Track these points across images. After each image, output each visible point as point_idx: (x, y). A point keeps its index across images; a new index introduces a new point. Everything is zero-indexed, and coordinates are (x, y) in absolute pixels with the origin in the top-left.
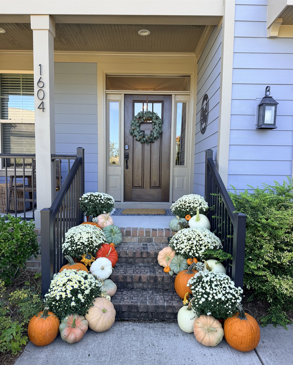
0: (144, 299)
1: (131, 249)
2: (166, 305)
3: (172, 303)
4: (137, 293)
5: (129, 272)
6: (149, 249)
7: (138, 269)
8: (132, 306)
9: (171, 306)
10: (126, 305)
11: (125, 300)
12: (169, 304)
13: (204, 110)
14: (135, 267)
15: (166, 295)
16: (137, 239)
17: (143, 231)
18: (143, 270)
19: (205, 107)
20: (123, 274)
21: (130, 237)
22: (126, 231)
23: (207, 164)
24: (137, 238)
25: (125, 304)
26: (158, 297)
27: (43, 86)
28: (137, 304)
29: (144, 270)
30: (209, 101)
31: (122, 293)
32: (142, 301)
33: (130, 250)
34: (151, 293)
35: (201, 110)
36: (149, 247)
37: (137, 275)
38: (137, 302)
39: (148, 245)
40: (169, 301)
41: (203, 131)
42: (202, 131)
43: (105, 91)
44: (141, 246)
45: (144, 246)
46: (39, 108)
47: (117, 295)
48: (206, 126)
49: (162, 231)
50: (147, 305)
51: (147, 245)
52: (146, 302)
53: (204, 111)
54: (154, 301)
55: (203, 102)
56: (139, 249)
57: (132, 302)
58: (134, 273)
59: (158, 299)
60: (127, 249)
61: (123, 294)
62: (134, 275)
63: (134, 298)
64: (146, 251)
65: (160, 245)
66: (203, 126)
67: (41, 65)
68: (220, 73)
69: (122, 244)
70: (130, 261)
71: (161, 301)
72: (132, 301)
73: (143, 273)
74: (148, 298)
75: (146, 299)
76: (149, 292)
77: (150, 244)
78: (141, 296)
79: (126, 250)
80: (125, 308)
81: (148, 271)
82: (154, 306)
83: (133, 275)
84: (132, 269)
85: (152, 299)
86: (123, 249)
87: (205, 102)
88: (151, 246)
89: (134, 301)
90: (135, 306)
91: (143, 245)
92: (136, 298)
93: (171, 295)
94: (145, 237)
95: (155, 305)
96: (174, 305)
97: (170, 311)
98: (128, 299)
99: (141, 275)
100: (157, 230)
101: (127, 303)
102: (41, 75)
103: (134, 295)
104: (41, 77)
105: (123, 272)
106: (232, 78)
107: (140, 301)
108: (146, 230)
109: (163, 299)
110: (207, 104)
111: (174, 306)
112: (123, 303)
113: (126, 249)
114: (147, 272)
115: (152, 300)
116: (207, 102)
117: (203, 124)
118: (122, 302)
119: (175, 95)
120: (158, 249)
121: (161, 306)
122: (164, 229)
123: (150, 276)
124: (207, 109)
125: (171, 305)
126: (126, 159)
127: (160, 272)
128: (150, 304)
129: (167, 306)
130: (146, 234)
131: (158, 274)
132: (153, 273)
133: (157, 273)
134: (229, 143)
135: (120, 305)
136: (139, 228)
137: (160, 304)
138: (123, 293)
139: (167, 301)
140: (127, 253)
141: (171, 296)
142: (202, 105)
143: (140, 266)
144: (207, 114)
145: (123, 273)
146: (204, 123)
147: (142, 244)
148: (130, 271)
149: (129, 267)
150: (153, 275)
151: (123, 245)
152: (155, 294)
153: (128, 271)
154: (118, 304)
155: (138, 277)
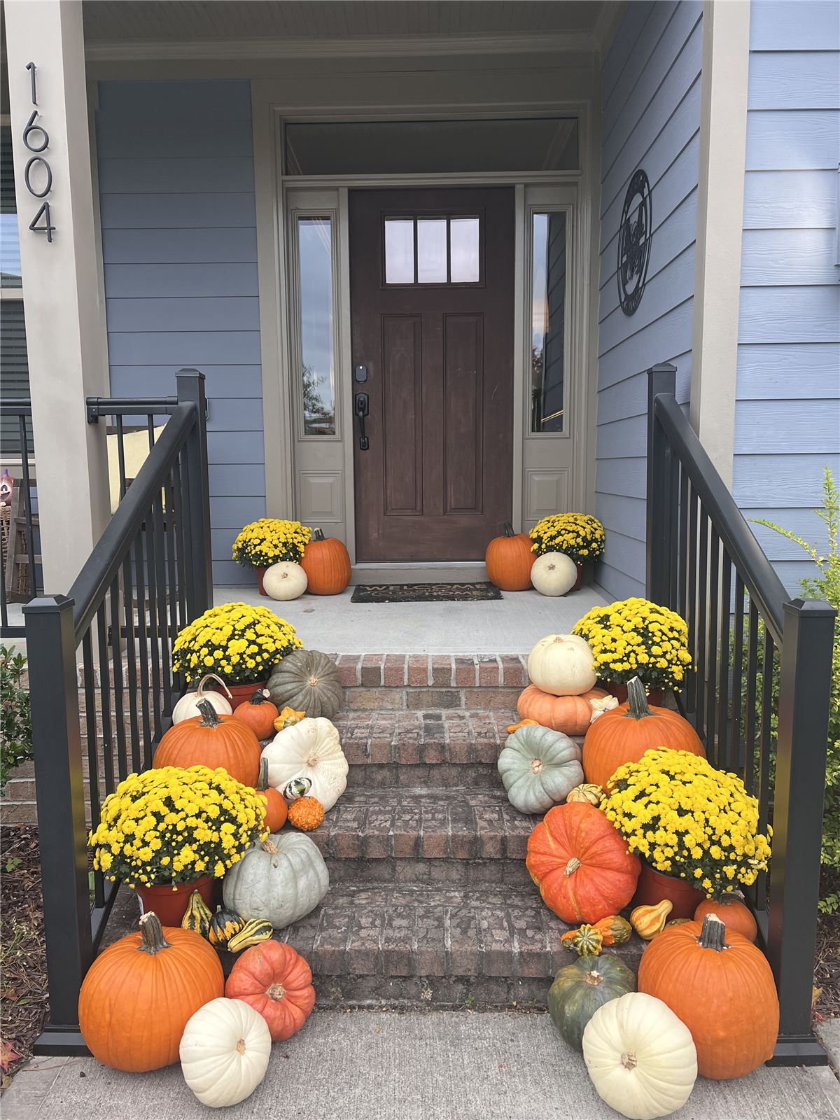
0: (436, 928)
1: (381, 735)
2: (516, 948)
3: (542, 941)
4: (408, 898)
5: (377, 823)
6: (447, 735)
7: (411, 812)
8: (388, 954)
9: (539, 955)
10: (367, 954)
11: (363, 933)
12: (530, 947)
13: (633, 229)
14: (399, 803)
15: (517, 907)
16: (405, 698)
17: (424, 666)
18: (427, 812)
19: (634, 219)
20: (355, 830)
21: (380, 689)
22: (362, 668)
23: (657, 418)
24: (404, 692)
25: (363, 948)
26: (485, 918)
27: (45, 146)
28: (407, 946)
29: (434, 815)
30: (650, 192)
31: (352, 902)
32: (427, 933)
33: (379, 738)
34: (459, 900)
35: (620, 230)
36: (446, 725)
37: (405, 833)
38: (406, 940)
39: (444, 718)
40: (530, 933)
41: (630, 304)
42: (628, 305)
43: (283, 181)
44: (416, 723)
45: (428, 721)
46: (32, 227)
47: (332, 912)
48: (644, 285)
49: (494, 665)
50: (447, 952)
51: (438, 717)
52: (441, 940)
53: (632, 232)
54: (472, 933)
55: (628, 202)
56: (410, 735)
57: (388, 940)
58: (393, 825)
59: (485, 924)
60: (367, 734)
61: (356, 906)
62: (396, 835)
63: (397, 922)
64: (436, 741)
65: (488, 717)
66: (630, 288)
67: (34, 68)
68: (700, 73)
69: (351, 717)
70: (379, 777)
71: (499, 935)
72: (390, 933)
73: (427, 827)
74: (448, 923)
75: (441, 925)
76: (452, 898)
77: (450, 712)
78: (422, 913)
79: (364, 741)
80: (362, 962)
81: (445, 818)
82: (472, 953)
83: (391, 833)
84: (387, 808)
85: (465, 926)
86: (352, 735)
87: (638, 199)
88: (456, 721)
89: (397, 934)
90: (401, 955)
91: (426, 717)
92: (404, 923)
93: (534, 906)
94: (431, 690)
95: (476, 948)
96: (548, 949)
97: (532, 971)
98: (373, 925)
99: (422, 833)
100: (476, 661)
101: (369, 945)
102: (35, 103)
103: (395, 911)
104: (36, 113)
105: (354, 820)
106: (749, 90)
107: (421, 935)
108: (433, 664)
109: (505, 924)
110: (643, 204)
111: (548, 952)
112: (356, 944)
113: (364, 735)
114: (443, 823)
115: (464, 932)
116: (645, 199)
117: (631, 278)
118: (353, 942)
119: (526, 185)
120: (479, 734)
121: (500, 953)
122: (498, 659)
123: (454, 836)
124: (644, 222)
125: (536, 948)
126: (361, 413)
127: (490, 822)
128: (457, 947)
129: (521, 953)
130: (435, 678)
131: (482, 828)
132: (466, 823)
133: (482, 823)
134: (736, 337)
135: (343, 952)
136: (410, 657)
137: (496, 947)
138: (357, 902)
139: (522, 932)
140: (366, 749)
141: (533, 913)
142: (625, 212)
143: (417, 798)
144: (646, 240)
145: (355, 825)
146: (632, 276)
147: (420, 714)
148: (380, 817)
149: (376, 800)
150: (464, 832)
151: (353, 719)
152: (475, 903)
153: (374, 817)
154: (337, 949)
155: (412, 843)
